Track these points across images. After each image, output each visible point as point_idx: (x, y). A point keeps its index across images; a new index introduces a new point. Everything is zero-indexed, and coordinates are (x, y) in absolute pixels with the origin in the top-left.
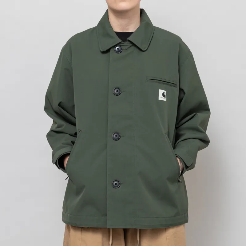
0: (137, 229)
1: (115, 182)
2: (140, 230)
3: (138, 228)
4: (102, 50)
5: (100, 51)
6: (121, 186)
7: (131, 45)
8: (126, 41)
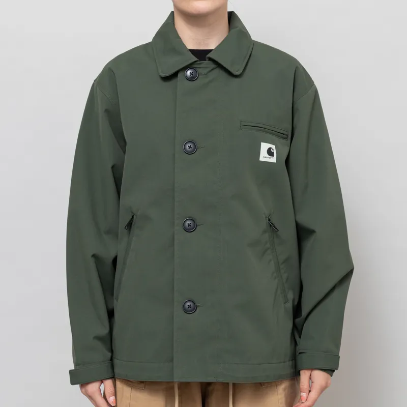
0: (228, 383)
1: (189, 304)
2: (234, 384)
3: (231, 381)
4: (163, 75)
5: (160, 76)
6: (198, 310)
7: (213, 66)
8: (206, 60)
